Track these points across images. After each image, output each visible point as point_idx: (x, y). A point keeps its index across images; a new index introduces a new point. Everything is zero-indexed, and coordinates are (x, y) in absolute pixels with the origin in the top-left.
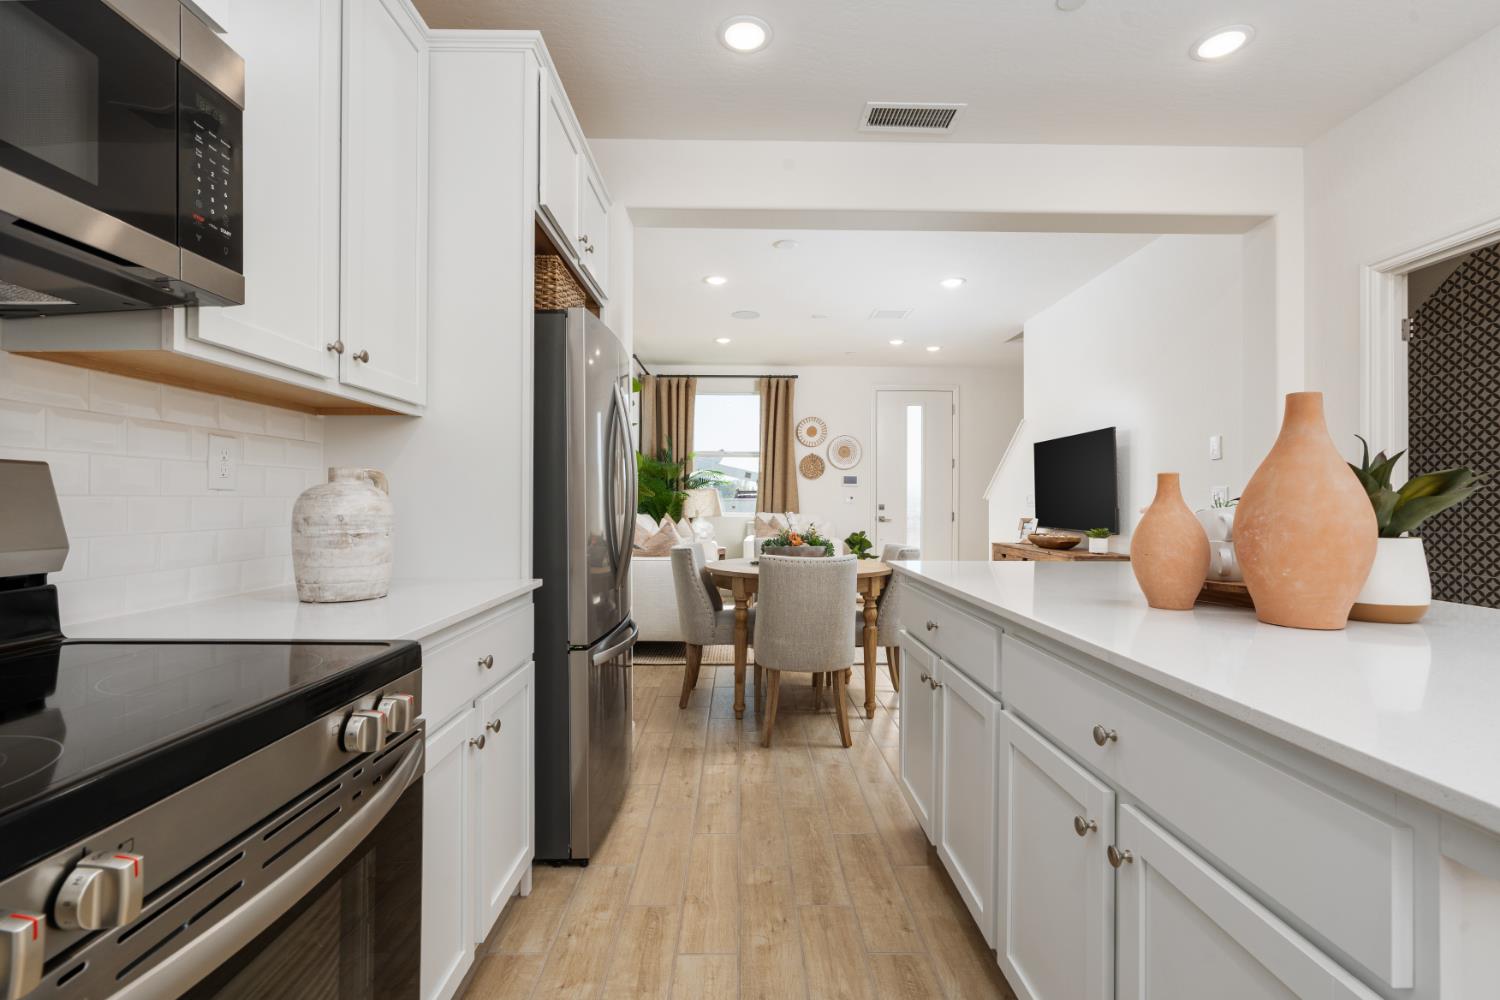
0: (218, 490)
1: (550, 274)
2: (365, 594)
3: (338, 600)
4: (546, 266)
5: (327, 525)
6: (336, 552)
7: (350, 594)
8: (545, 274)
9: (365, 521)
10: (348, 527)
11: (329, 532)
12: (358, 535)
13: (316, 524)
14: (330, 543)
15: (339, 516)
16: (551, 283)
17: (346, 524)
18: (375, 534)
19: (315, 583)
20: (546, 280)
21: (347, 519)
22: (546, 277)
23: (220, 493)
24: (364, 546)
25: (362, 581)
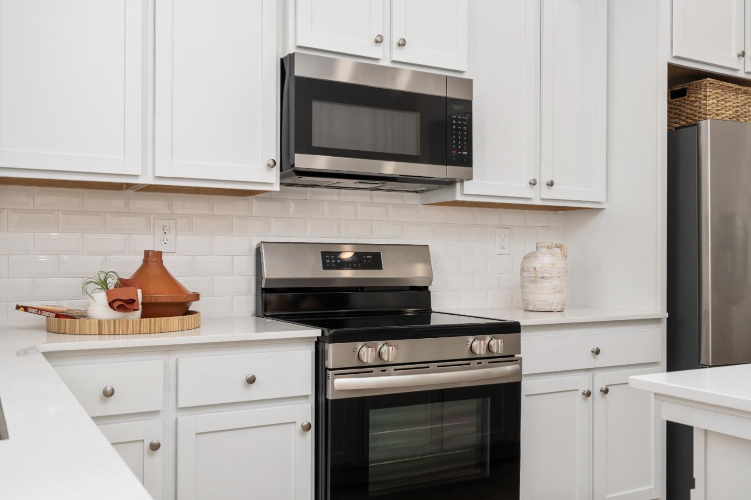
0: (501, 254)
1: (703, 93)
2: (547, 309)
3: (535, 310)
4: (700, 88)
5: (530, 271)
6: (533, 285)
7: (540, 308)
8: (700, 94)
9: (547, 270)
10: (538, 273)
11: (530, 275)
12: (543, 278)
13: (526, 271)
14: (531, 281)
15: (534, 267)
16: (704, 100)
17: (537, 272)
18: (552, 277)
19: (526, 300)
20: (701, 98)
21: (538, 269)
22: (701, 96)
23: (502, 256)
24: (546, 284)
25: (545, 301)
